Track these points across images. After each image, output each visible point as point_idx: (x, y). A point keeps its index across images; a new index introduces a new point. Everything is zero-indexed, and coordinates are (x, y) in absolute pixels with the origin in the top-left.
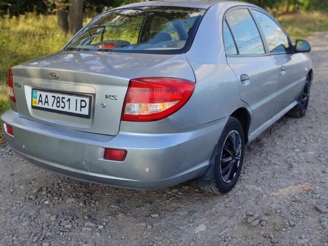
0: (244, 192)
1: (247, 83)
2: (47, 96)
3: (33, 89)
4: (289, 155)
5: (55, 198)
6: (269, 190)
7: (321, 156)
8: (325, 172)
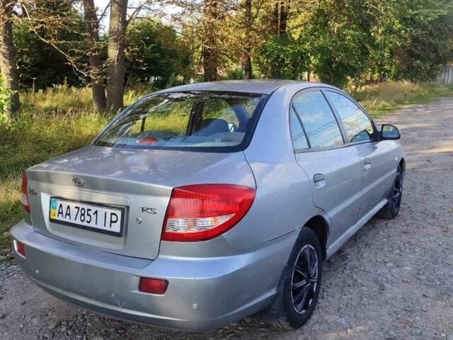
0: (323, 325)
1: (321, 184)
2: (68, 207)
3: (51, 198)
4: (379, 272)
5: (78, 336)
6: (355, 322)
7: (420, 272)
8: (427, 297)
